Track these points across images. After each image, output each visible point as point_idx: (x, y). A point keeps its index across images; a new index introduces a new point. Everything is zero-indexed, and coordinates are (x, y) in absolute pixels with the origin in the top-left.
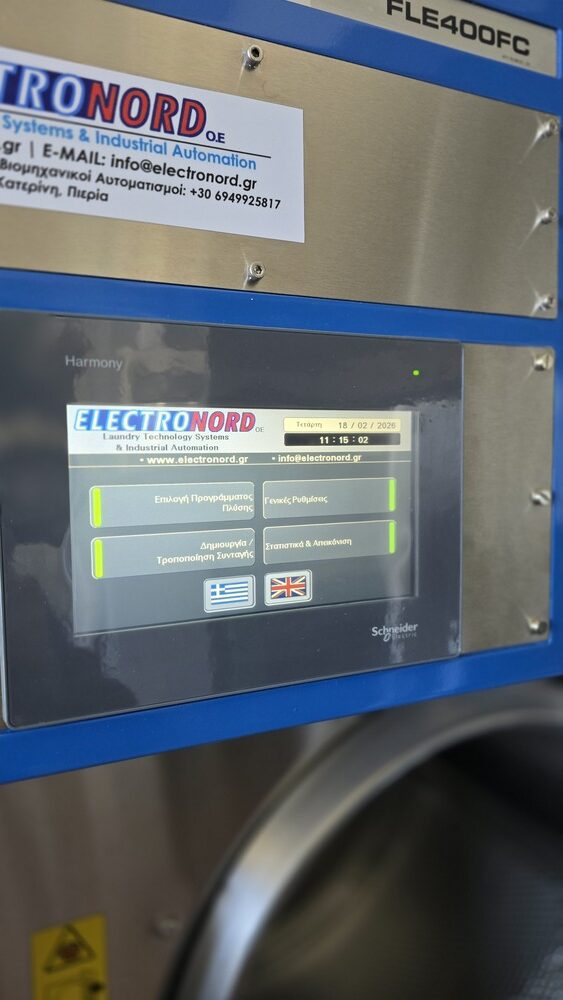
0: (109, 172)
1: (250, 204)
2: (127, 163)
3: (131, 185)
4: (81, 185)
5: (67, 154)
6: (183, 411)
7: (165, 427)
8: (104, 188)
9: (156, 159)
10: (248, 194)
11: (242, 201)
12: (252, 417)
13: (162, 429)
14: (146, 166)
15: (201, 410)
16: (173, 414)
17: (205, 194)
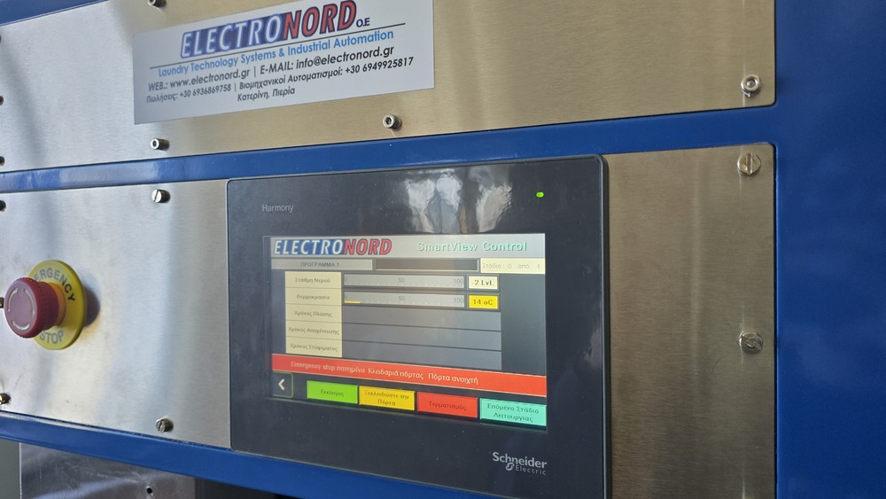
0: (295, 72)
1: (389, 67)
2: (306, 63)
3: (307, 78)
4: (281, 87)
5: (273, 68)
6: (339, 240)
7: (327, 252)
8: (292, 85)
9: (323, 54)
10: (387, 59)
11: (383, 66)
12: (389, 242)
13: (324, 253)
14: (319, 61)
15: (351, 238)
16: (332, 241)
17: (355, 69)
